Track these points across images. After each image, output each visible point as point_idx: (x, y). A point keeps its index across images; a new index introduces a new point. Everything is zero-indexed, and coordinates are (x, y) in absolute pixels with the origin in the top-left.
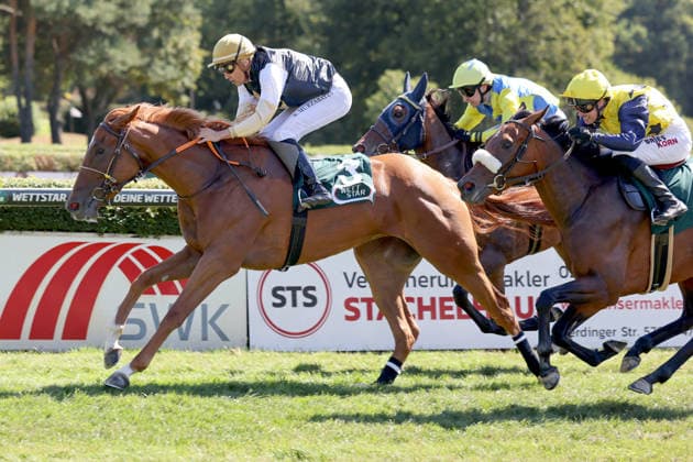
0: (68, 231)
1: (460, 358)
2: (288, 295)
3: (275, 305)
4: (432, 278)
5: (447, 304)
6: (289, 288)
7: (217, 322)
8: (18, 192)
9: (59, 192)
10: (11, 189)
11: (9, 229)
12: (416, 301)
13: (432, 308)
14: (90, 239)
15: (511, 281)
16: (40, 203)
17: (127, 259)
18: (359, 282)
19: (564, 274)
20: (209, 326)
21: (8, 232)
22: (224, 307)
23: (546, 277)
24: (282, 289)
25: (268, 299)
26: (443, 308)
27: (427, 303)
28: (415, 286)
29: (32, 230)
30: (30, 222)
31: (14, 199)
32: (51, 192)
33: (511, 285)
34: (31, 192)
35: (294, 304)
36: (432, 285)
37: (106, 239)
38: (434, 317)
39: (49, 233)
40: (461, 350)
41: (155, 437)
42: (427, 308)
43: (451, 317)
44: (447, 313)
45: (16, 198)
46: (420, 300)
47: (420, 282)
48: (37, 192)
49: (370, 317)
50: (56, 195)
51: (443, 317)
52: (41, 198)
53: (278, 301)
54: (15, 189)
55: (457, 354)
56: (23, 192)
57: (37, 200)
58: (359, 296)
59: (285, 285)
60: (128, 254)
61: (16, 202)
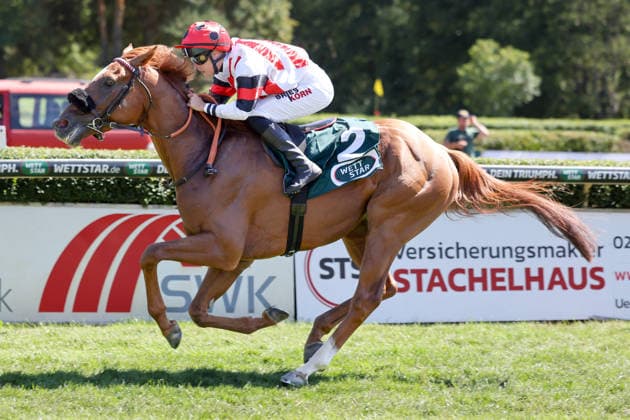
0: (111, 202)
1: (509, 330)
2: (336, 266)
3: (323, 277)
4: (483, 249)
5: (498, 275)
6: (337, 260)
7: (263, 294)
8: (59, 164)
9: (101, 164)
10: (52, 160)
11: (52, 201)
12: (467, 271)
13: (483, 279)
14: (134, 210)
15: (564, 252)
16: (81, 174)
17: (172, 231)
18: (408, 253)
19: (618, 245)
20: (256, 299)
21: (51, 204)
22: (271, 279)
23: (600, 248)
24: (330, 260)
25: (316, 271)
26: (495, 280)
27: (478, 274)
28: (466, 257)
29: (75, 201)
30: (72, 194)
31: (56, 171)
32: (93, 163)
33: (564, 256)
34: (74, 163)
35: (343, 276)
36: (483, 256)
37: (150, 210)
38: (485, 288)
39: (92, 205)
40: (511, 322)
41: (180, 410)
42: (478, 280)
43: (503, 288)
44: (499, 284)
45: (57, 169)
46: (471, 271)
47: (471, 253)
48: (80, 163)
49: (420, 289)
50: (99, 166)
51: (495, 288)
52: (83, 169)
53: (327, 273)
54: (57, 160)
55: (505, 326)
56: (64, 163)
57: (79, 171)
58: (409, 268)
59: (333, 257)
60: (173, 226)
61: (58, 174)
